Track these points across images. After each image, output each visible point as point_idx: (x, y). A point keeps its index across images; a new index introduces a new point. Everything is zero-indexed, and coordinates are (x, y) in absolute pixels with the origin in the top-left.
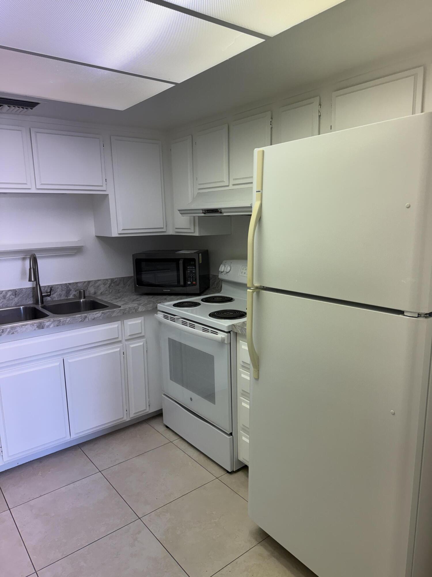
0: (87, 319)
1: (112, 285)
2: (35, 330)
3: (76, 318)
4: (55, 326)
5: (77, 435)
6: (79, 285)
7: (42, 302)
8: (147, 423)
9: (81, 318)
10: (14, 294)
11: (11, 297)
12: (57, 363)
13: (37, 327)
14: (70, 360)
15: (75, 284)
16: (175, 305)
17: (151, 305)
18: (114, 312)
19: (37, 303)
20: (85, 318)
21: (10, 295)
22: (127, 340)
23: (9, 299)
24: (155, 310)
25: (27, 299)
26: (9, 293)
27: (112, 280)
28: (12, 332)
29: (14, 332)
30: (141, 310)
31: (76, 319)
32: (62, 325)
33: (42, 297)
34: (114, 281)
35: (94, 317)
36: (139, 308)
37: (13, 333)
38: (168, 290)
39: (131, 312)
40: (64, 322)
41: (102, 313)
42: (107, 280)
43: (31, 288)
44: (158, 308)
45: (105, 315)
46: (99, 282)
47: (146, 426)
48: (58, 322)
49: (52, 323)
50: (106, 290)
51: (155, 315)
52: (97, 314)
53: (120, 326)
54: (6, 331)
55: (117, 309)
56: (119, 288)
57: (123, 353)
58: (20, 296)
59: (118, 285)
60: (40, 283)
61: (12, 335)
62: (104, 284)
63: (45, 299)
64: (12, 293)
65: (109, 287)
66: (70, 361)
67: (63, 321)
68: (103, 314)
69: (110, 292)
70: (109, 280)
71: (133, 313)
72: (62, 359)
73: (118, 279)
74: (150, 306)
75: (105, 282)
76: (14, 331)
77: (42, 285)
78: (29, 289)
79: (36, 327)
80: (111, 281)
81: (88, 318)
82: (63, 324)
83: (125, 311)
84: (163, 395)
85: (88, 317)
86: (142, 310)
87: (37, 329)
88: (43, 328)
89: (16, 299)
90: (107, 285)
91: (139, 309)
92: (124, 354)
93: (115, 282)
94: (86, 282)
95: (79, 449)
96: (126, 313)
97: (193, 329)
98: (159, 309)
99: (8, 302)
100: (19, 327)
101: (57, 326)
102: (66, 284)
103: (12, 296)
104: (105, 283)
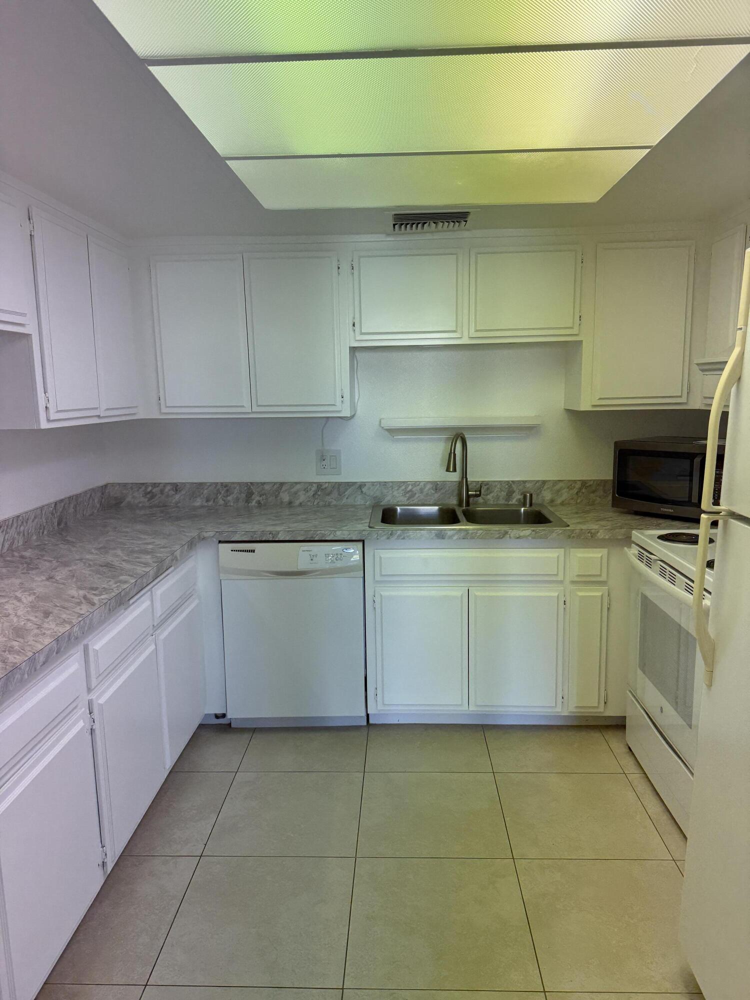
0: (508, 536)
1: (584, 490)
2: (432, 539)
3: (491, 532)
4: (460, 538)
5: (479, 709)
6: (528, 485)
7: (468, 504)
8: (601, 731)
9: (499, 533)
10: (434, 487)
11: (430, 491)
12: (458, 592)
13: (436, 535)
14: (476, 592)
15: (522, 482)
16: (661, 537)
17: (623, 531)
18: (553, 532)
19: (460, 504)
20: (505, 534)
21: (429, 489)
22: (573, 582)
23: (427, 494)
24: (628, 541)
25: (450, 496)
26: (429, 486)
27: (584, 483)
28: (402, 537)
29: (406, 538)
30: (602, 536)
31: (492, 534)
32: (470, 538)
33: (468, 496)
34: (587, 485)
35: (519, 535)
36: (598, 532)
37: (404, 538)
38: (670, 511)
39: (582, 537)
40: (473, 535)
41: (533, 531)
42: (575, 481)
43: (457, 482)
44: (633, 539)
45: (537, 534)
46: (561, 484)
47: (596, 735)
48: (465, 533)
49: (457, 532)
50: (572, 499)
51: (626, 548)
52: (524, 531)
53: (562, 558)
54: (396, 534)
55: (560, 528)
56: (594, 498)
57: (565, 602)
58: (442, 491)
59: (593, 492)
60: (468, 477)
61: (402, 540)
62: (568, 488)
63: (471, 499)
64: (432, 486)
65: (577, 493)
66: (478, 594)
67: (472, 533)
68: (534, 533)
69: (578, 501)
70: (578, 482)
71: (588, 540)
72: (467, 588)
73: (595, 482)
74: (620, 533)
75: (571, 485)
76: (405, 535)
77: (470, 478)
78: (455, 483)
79: (434, 535)
80: (582, 484)
81: (510, 535)
82: (472, 538)
83: (573, 533)
84: (628, 692)
85: (509, 533)
86: (604, 536)
87: (434, 538)
88: (443, 538)
89: (436, 496)
90: (574, 490)
91: (599, 534)
92: (565, 604)
93: (587, 487)
94: (539, 481)
95: (481, 731)
96: (574, 537)
97: (672, 586)
98: (635, 541)
99: (426, 498)
100: (412, 531)
101: (464, 539)
102: (508, 482)
103: (432, 491)
104: (570, 487)
